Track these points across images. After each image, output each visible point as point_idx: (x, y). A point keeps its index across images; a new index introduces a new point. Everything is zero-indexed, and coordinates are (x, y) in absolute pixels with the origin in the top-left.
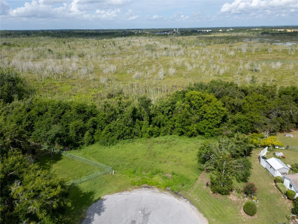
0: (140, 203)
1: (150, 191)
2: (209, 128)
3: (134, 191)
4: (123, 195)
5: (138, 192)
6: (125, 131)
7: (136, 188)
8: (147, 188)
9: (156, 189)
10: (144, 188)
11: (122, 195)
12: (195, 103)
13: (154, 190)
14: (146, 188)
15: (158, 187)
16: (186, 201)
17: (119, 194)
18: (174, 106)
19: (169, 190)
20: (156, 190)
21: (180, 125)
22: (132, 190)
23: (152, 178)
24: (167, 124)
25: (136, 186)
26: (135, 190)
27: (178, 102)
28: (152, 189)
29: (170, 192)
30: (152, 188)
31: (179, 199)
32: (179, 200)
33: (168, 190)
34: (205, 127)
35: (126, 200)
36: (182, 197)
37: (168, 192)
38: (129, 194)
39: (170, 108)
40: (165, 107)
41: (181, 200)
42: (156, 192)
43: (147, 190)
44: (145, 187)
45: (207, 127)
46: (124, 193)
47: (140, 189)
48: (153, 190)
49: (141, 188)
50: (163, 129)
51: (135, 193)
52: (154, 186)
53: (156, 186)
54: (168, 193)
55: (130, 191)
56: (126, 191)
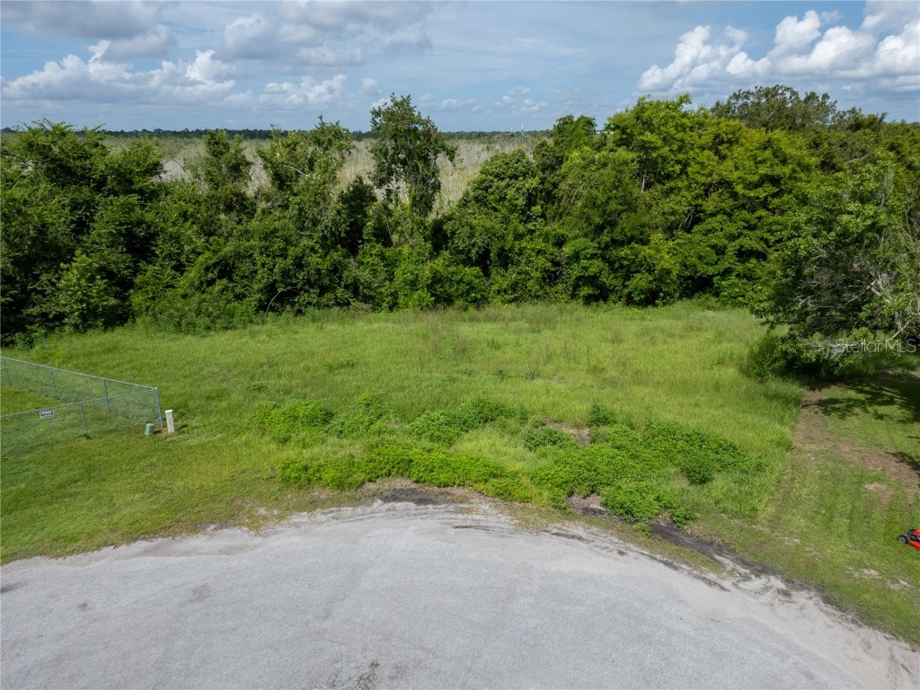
0: (327, 615)
1: (431, 523)
2: (743, 255)
3: (297, 525)
4: (187, 553)
5: (325, 529)
6: (299, 264)
7: (313, 505)
8: (412, 505)
9: (485, 507)
10: (386, 499)
11: (175, 553)
12: (659, 143)
13: (469, 511)
14: (400, 505)
15: (505, 495)
16: (786, 594)
17: (146, 552)
18: (551, 178)
19: (595, 512)
20: (487, 512)
21: (591, 246)
22: (281, 517)
23: (450, 442)
24: (521, 253)
25: (317, 492)
26: (304, 517)
27: (575, 154)
28: (451, 507)
29: (607, 527)
30: (453, 501)
31: (712, 576)
32: (710, 583)
33: (586, 510)
34: (720, 251)
35: (200, 594)
36: (728, 562)
37: (591, 523)
38: (241, 549)
39: (533, 183)
40: (511, 178)
41: (727, 584)
42: (486, 529)
43: (407, 513)
44: (395, 496)
45: (732, 247)
46: (198, 542)
47: (347, 511)
48: (461, 511)
49: (355, 502)
50: (501, 278)
51: (297, 539)
52: (462, 485)
53: (481, 486)
54: (595, 529)
55: (255, 525)
56: (224, 524)
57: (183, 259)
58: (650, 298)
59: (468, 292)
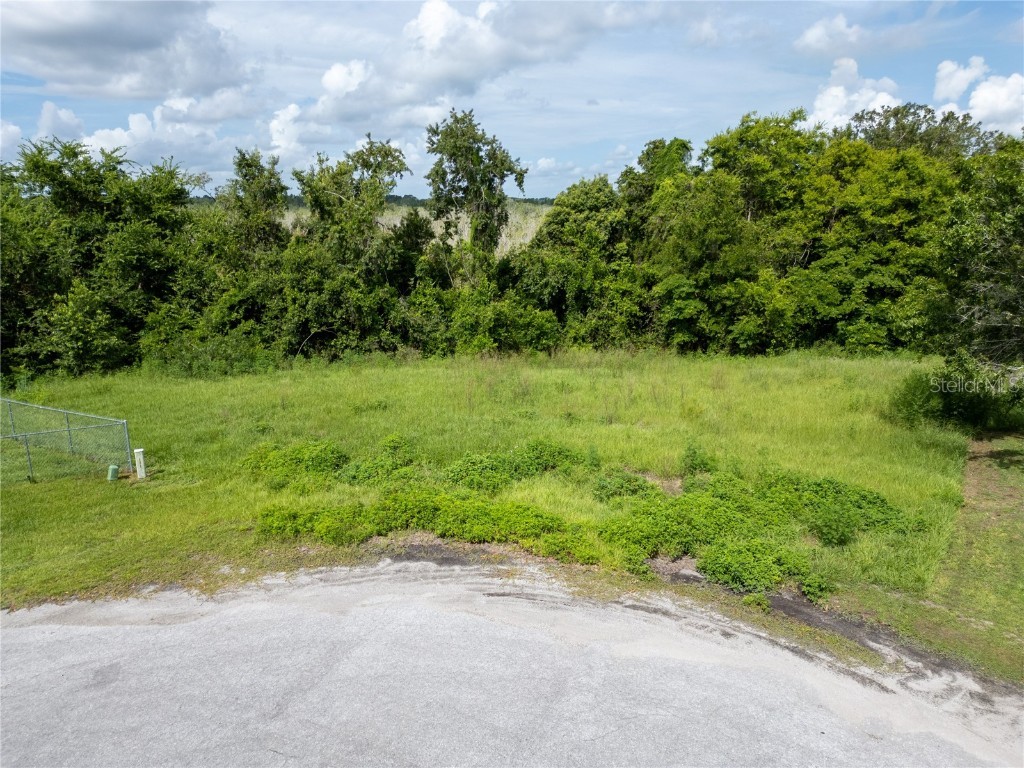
1: (456, 589)
2: (875, 294)
3: (268, 589)
4: (106, 621)
5: (306, 593)
6: (337, 299)
7: (296, 563)
8: (432, 566)
9: (534, 569)
10: (397, 558)
11: (89, 621)
12: (768, 165)
13: (509, 574)
14: (413, 565)
15: (561, 555)
16: (984, 699)
17: (50, 619)
18: (639, 211)
19: (688, 579)
20: (536, 576)
21: (686, 283)
22: (248, 578)
24: (602, 294)
25: (307, 548)
26: (280, 578)
27: (668, 181)
28: (486, 569)
29: (705, 599)
30: (489, 561)
31: (865, 671)
32: (864, 680)
33: (676, 577)
34: (846, 289)
35: (103, 677)
36: (888, 652)
37: (683, 593)
38: (182, 617)
39: (617, 215)
40: (591, 209)
41: (890, 682)
42: (531, 598)
43: (424, 575)
44: (412, 553)
45: (860, 285)
46: (127, 607)
47: (341, 571)
48: (499, 574)
49: (356, 560)
50: (578, 325)
51: (262, 606)
52: (504, 541)
53: (528, 543)
54: (688, 602)
55: (210, 588)
56: (169, 585)
57: (205, 296)
58: (760, 346)
59: (539, 338)
